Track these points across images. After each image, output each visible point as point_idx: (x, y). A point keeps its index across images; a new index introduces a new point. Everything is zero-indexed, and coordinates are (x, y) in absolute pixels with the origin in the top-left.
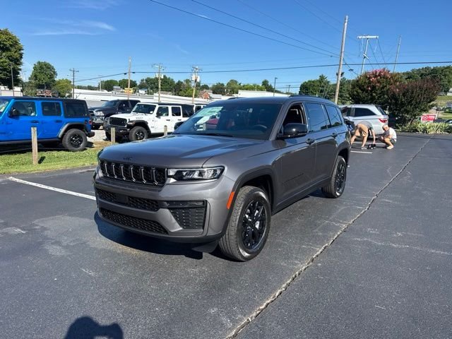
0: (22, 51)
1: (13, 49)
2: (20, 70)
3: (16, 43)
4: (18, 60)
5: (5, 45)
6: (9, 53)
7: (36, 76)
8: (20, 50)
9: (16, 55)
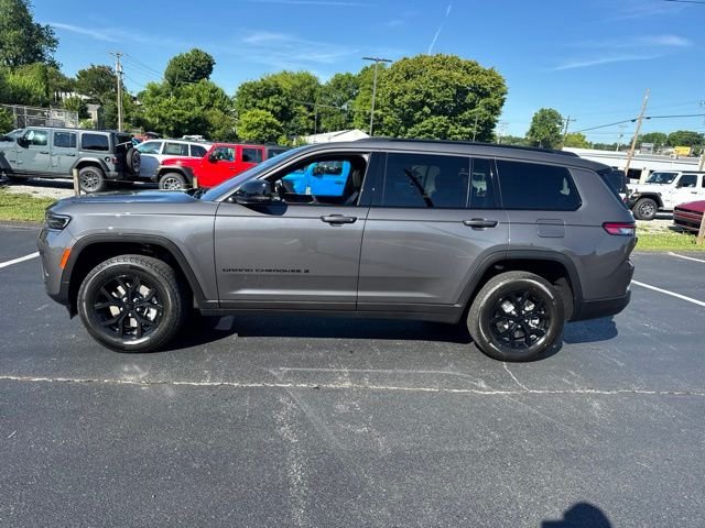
0: (505, 96)
1: (493, 95)
2: (497, 121)
3: (500, 85)
4: (497, 108)
5: (485, 89)
6: (487, 100)
7: (533, 130)
8: (502, 94)
9: (497, 102)
